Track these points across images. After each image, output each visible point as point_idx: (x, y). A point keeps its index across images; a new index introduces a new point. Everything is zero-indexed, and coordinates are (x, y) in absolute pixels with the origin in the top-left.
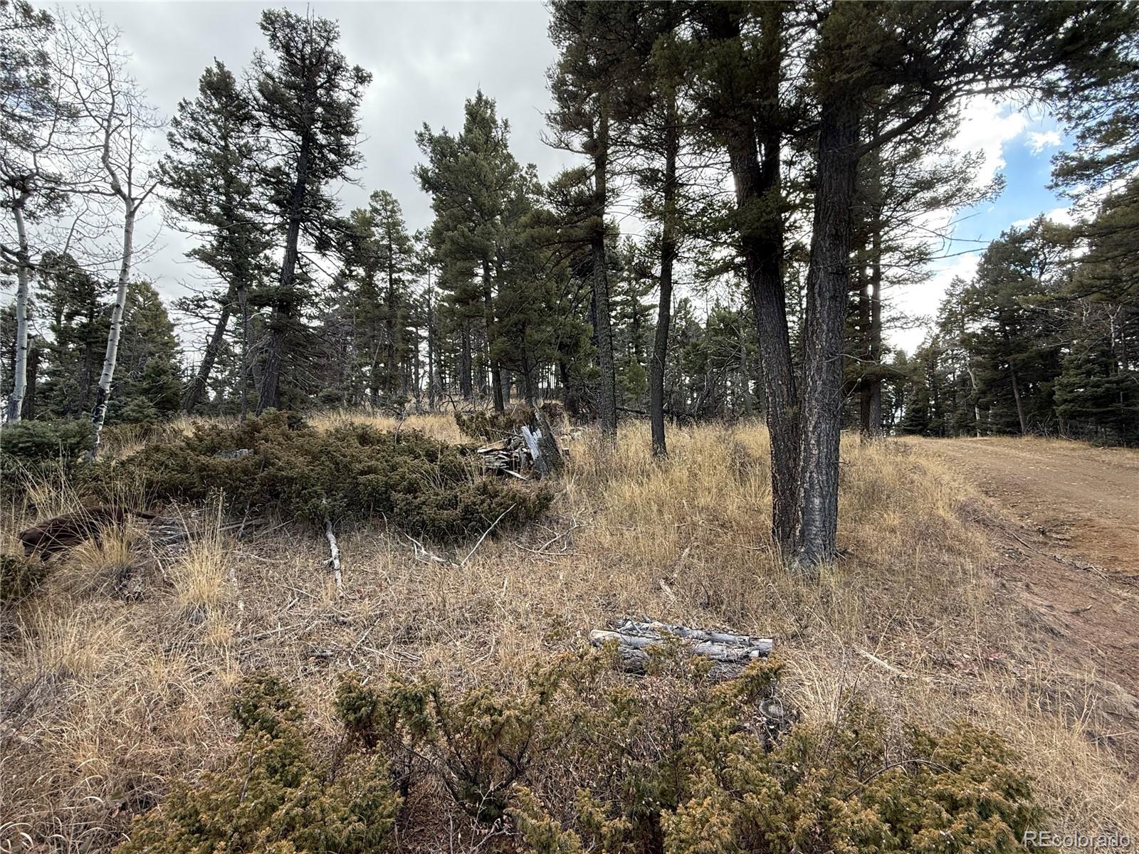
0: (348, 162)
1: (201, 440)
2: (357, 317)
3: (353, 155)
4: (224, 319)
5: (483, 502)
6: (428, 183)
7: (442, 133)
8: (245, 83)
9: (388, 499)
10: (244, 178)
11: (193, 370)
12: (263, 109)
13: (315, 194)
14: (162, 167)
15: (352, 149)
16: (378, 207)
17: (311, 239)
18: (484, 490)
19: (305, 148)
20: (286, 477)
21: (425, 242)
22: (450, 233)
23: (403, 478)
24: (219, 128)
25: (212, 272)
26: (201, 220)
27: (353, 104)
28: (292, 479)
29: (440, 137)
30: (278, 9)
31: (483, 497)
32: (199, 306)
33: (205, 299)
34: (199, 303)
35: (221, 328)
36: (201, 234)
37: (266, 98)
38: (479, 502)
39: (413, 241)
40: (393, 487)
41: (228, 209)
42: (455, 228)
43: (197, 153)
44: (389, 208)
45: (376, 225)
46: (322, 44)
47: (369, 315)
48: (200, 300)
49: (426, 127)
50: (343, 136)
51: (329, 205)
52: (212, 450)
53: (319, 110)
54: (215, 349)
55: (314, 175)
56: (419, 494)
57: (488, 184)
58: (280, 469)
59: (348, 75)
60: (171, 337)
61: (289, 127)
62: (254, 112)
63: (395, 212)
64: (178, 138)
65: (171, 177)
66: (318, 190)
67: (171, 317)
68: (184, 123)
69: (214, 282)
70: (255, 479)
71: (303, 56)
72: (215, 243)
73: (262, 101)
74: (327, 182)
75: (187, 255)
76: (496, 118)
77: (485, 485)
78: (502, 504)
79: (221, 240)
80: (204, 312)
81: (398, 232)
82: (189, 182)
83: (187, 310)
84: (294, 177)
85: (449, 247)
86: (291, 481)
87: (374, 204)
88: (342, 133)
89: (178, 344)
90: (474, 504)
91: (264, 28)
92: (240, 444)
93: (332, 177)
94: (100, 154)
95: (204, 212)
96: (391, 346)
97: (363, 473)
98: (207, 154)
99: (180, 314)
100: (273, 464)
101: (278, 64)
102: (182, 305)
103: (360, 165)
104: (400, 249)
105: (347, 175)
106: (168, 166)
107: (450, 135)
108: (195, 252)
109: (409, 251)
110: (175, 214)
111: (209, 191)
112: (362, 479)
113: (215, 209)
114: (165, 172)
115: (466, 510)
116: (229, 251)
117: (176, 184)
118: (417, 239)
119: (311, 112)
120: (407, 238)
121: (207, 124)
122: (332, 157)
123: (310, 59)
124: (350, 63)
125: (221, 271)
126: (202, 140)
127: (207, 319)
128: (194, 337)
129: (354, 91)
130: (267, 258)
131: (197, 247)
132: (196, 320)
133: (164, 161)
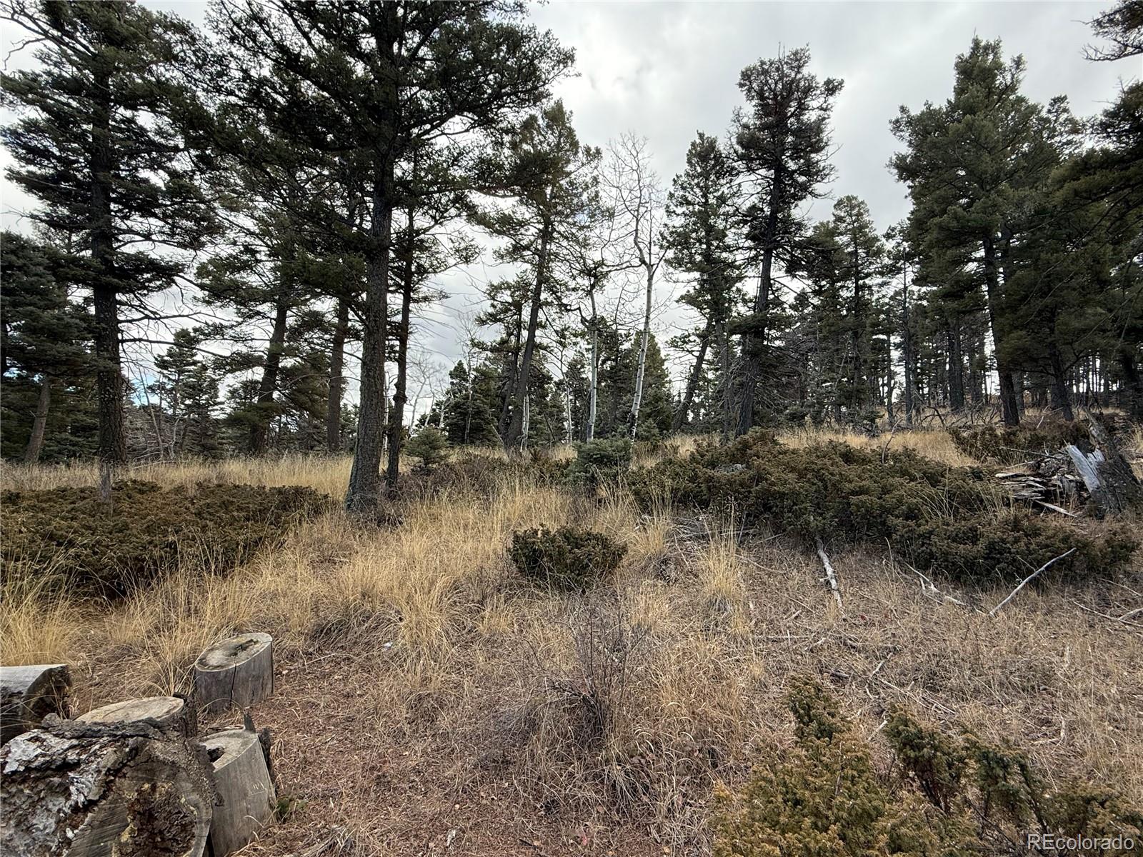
0: (819, 178)
1: (702, 456)
2: (821, 332)
3: (824, 169)
4: (703, 351)
5: (1017, 541)
6: (905, 169)
7: (924, 108)
8: (726, 142)
9: (884, 523)
10: (720, 224)
11: (679, 396)
12: (741, 158)
13: (788, 221)
14: (662, 235)
15: (822, 164)
16: (842, 214)
17: (782, 263)
18: (1016, 525)
19: (777, 181)
20: (779, 492)
21: (898, 239)
22: (937, 220)
23: (900, 501)
24: (701, 188)
25: (694, 312)
26: (688, 270)
27: (824, 119)
28: (784, 494)
29: (923, 113)
30: (753, 62)
31: (1017, 534)
32: (684, 342)
33: (689, 335)
34: (685, 339)
35: (701, 359)
36: (688, 281)
37: (743, 147)
38: (1011, 539)
39: (884, 240)
40: (890, 511)
41: (707, 256)
42: (944, 212)
43: (686, 215)
44: (854, 212)
45: (841, 234)
46: (793, 75)
47: (833, 329)
48: (686, 337)
49: (903, 109)
50: (812, 155)
51: (800, 226)
52: (713, 465)
53: (790, 139)
54: (695, 379)
55: (784, 202)
56: (923, 521)
57: (991, 145)
58: (773, 484)
59: (818, 92)
60: (663, 370)
61: (762, 165)
62: (734, 164)
63: (862, 214)
64: (672, 208)
65: (668, 241)
66: (790, 216)
67: (663, 354)
68: (676, 194)
69: (694, 319)
70: (750, 492)
71: (775, 95)
72: (698, 287)
73: (740, 150)
74: (796, 206)
75: (677, 302)
76: (1002, 60)
77: (1016, 519)
78: (1047, 546)
79: (703, 282)
80: (688, 347)
81: (865, 235)
82: (680, 240)
83: (676, 347)
84: (767, 210)
85: (935, 234)
86: (782, 496)
87: (838, 213)
88: (811, 152)
89: (667, 376)
90: (1003, 541)
91: (741, 85)
92: (734, 459)
93: (801, 199)
94: (633, 237)
95: (690, 263)
96: (857, 358)
97: (854, 493)
98: (693, 213)
99: (672, 351)
100: (767, 480)
101: (753, 112)
102: (673, 344)
103: (832, 177)
104: (867, 254)
105: (816, 192)
106: (666, 234)
107: (935, 106)
108: (682, 297)
109: (879, 253)
110: (671, 270)
111: (694, 244)
112: (854, 499)
113: (698, 258)
114: (664, 238)
115: (991, 547)
116: (709, 291)
117: (671, 245)
118: (888, 236)
119: (783, 143)
120: (876, 239)
121: (692, 189)
122: (802, 179)
123: (781, 94)
124: (821, 80)
125: (702, 309)
126: (689, 203)
127: (691, 352)
128: (680, 368)
129: (824, 106)
130: (739, 290)
131: (684, 293)
132: (683, 354)
133: (663, 229)
